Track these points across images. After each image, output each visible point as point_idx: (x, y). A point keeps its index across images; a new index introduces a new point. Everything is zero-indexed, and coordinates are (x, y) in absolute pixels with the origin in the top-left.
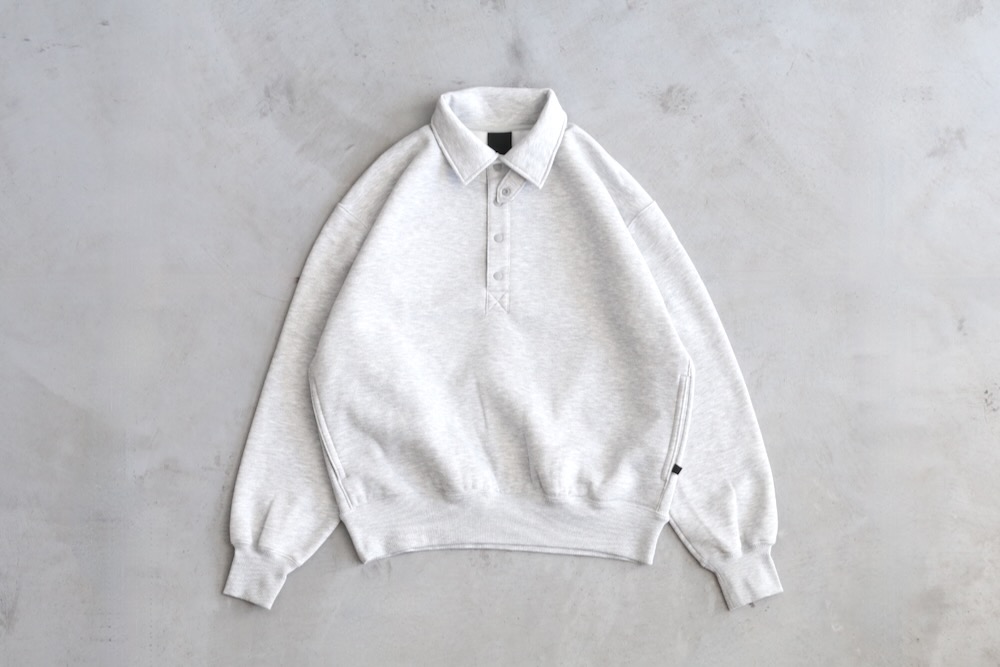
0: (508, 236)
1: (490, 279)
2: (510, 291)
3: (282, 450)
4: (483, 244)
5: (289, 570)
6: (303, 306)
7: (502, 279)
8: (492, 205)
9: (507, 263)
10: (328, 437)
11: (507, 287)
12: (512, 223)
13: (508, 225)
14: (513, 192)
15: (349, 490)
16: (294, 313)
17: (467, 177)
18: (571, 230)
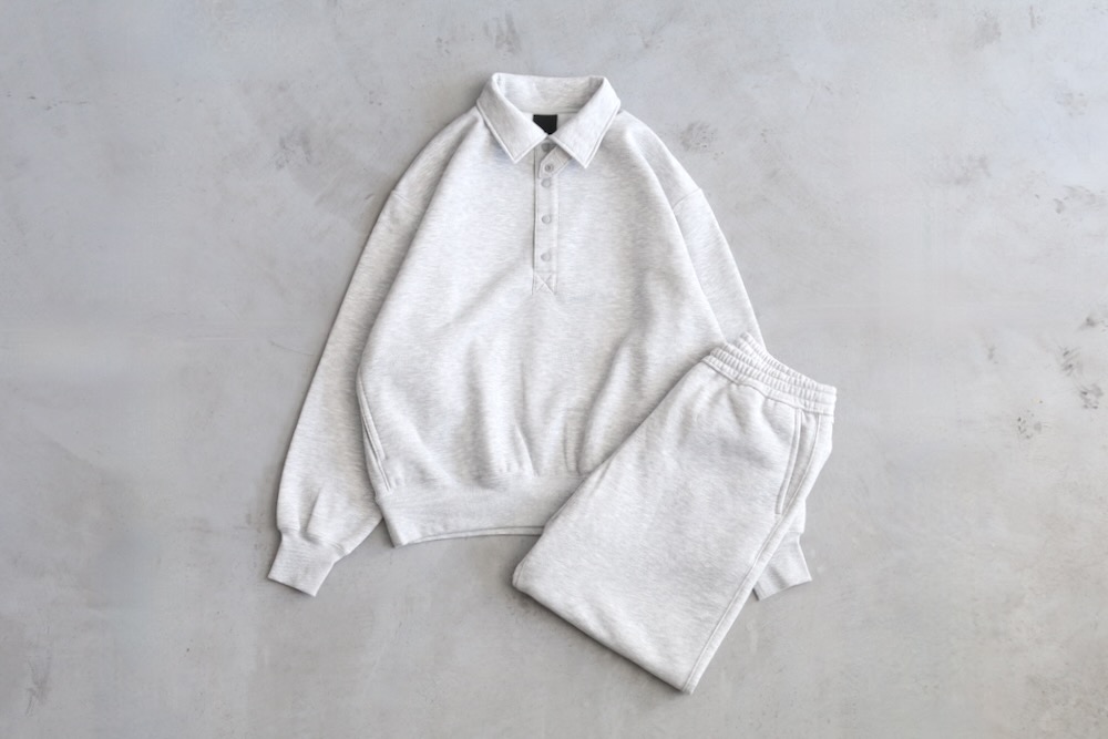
0: (555, 218)
1: (538, 260)
2: (557, 272)
3: (332, 437)
4: (530, 226)
5: (337, 558)
6: (361, 294)
7: (550, 260)
8: (539, 187)
9: (555, 245)
10: (370, 418)
11: (554, 268)
12: (560, 204)
13: (556, 206)
14: (556, 169)
15: (388, 472)
16: (350, 300)
17: (516, 155)
18: (619, 211)
